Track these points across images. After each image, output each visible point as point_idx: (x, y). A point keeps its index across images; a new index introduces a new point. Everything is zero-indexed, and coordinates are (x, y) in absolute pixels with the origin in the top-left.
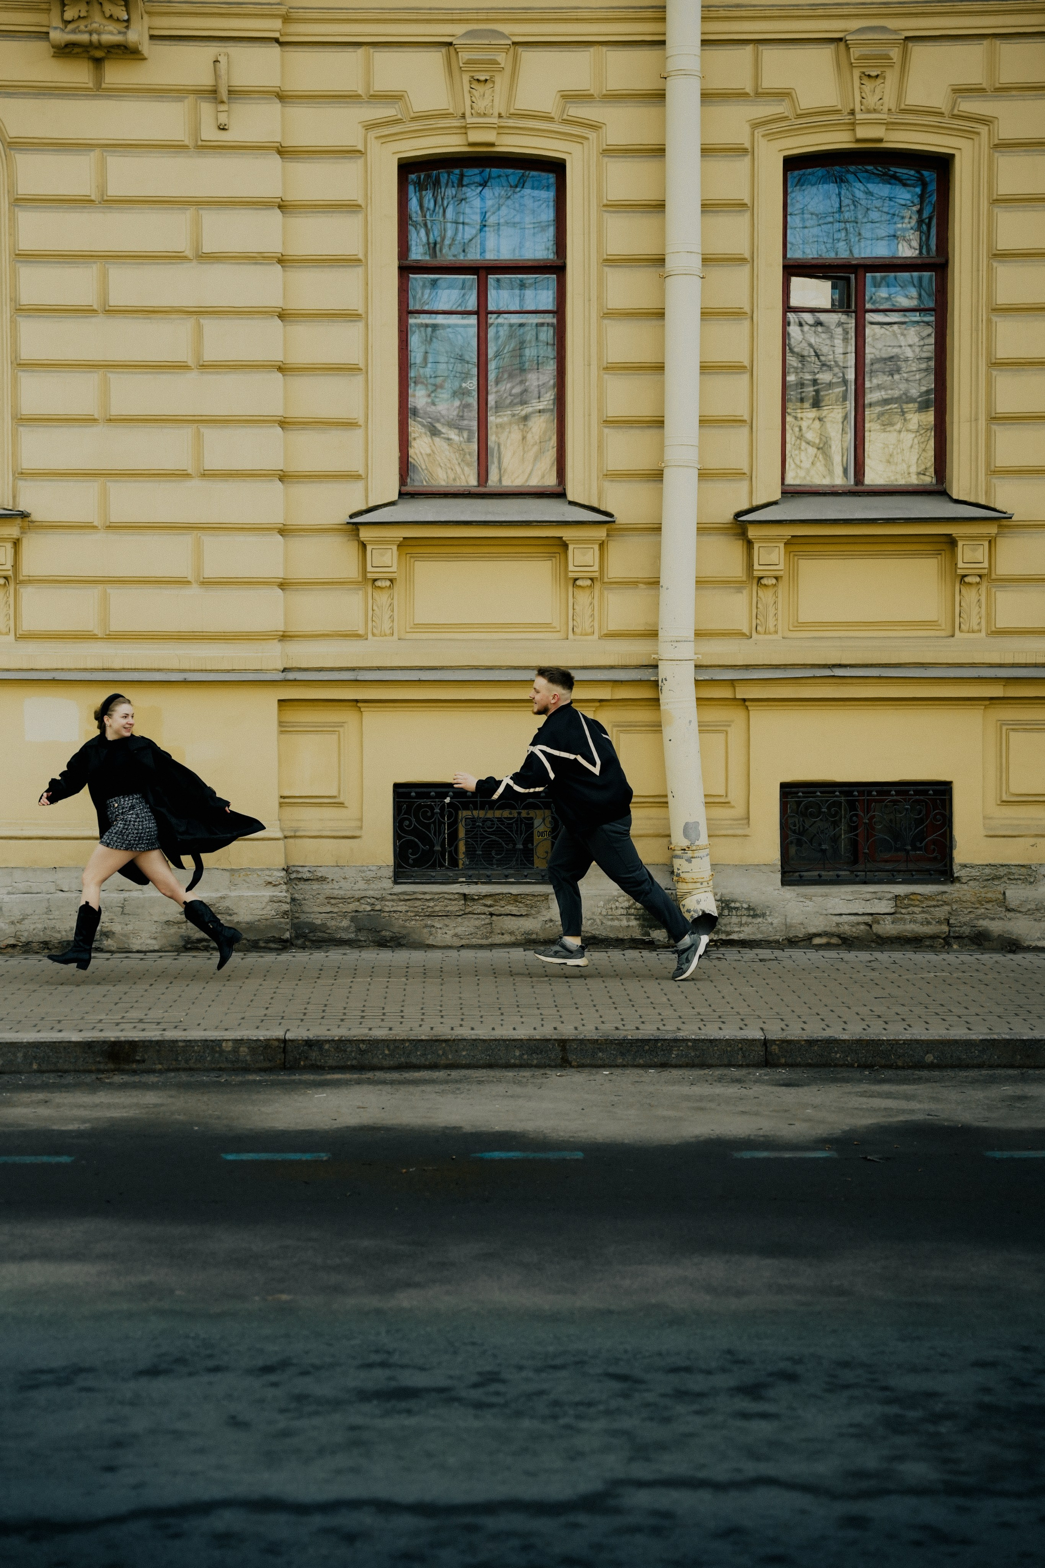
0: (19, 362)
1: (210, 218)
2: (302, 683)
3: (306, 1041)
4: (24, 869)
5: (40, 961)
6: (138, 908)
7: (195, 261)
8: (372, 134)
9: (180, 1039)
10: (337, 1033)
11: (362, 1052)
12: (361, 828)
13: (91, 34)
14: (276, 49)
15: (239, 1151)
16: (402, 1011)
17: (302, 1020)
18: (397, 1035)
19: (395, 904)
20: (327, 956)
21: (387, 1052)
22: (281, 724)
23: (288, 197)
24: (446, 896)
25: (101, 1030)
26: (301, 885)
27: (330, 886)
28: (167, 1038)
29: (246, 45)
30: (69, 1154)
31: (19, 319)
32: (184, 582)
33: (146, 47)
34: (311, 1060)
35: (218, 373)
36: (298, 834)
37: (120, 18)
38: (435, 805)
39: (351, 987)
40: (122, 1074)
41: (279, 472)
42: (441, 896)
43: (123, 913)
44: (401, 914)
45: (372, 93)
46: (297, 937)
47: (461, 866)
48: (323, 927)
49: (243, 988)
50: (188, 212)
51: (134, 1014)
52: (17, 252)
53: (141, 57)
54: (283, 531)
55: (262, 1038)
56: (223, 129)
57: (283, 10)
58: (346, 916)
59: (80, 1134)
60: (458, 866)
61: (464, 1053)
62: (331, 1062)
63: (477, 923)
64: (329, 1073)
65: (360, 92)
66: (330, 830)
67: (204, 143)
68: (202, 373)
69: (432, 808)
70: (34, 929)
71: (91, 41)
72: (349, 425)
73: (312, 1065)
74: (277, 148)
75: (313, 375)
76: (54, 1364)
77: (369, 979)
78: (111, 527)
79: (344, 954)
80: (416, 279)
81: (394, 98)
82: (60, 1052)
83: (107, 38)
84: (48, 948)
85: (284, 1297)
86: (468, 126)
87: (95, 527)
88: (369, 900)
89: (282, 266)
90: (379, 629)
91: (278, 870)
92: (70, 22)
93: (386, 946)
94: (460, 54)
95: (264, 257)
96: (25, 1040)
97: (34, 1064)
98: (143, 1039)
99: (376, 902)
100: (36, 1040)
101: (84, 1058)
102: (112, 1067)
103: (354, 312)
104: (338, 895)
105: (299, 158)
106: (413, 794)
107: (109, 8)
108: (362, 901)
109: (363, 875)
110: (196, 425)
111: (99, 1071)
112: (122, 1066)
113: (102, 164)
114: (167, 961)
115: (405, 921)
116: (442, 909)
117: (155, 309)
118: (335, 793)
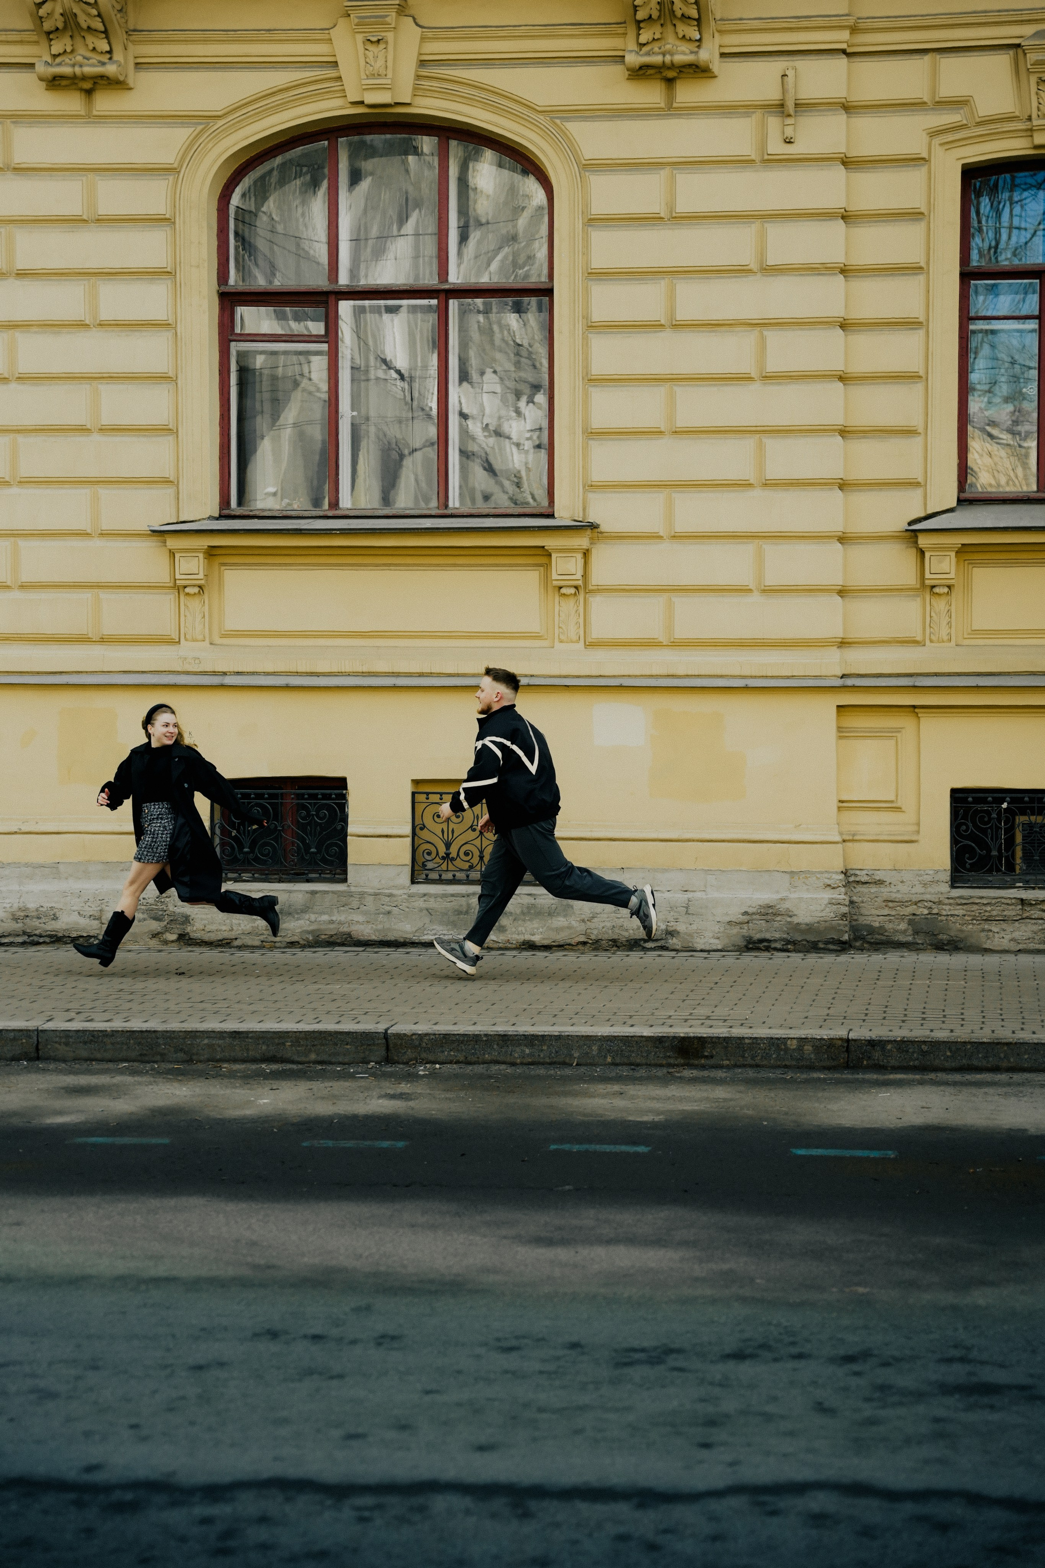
0: (589, 377)
1: (775, 231)
2: (860, 689)
3: (869, 1041)
5: (609, 958)
6: (701, 908)
7: (758, 273)
8: (936, 141)
9: (746, 1036)
10: (899, 1033)
11: (924, 1053)
12: (918, 832)
13: (664, 55)
14: (843, 61)
15: (807, 1147)
16: (962, 1014)
17: (864, 1021)
18: (960, 1037)
19: (953, 908)
20: (885, 958)
21: (949, 1054)
22: (839, 729)
23: (852, 208)
24: (1003, 900)
25: (671, 1026)
26: (860, 889)
27: (888, 889)
28: (733, 1035)
29: (814, 58)
30: (646, 1144)
31: (590, 336)
32: (745, 590)
33: (716, 66)
34: (874, 1060)
35: (779, 384)
36: (856, 838)
37: (692, 38)
38: (992, 810)
39: (910, 989)
40: (691, 1069)
41: (840, 481)
42: (999, 900)
43: (687, 913)
44: (958, 918)
45: (937, 99)
46: (856, 939)
47: (1018, 871)
48: (881, 930)
49: (804, 988)
50: (753, 225)
51: (703, 1011)
52: (590, 271)
53: (710, 75)
54: (843, 539)
55: (825, 1037)
56: (790, 142)
57: (851, 21)
58: (903, 919)
59: (654, 1125)
60: (1014, 871)
61: (1026, 1057)
62: (893, 1062)
63: (1035, 928)
64: (891, 1073)
65: (925, 99)
66: (888, 835)
67: (770, 157)
68: (765, 384)
69: (988, 813)
70: (603, 927)
71: (664, 62)
72: (909, 432)
73: (875, 1065)
74: (842, 158)
75: (874, 384)
76: (646, 1344)
77: (928, 982)
78: (675, 537)
79: (902, 957)
80: (976, 286)
81: (960, 103)
82: (633, 1046)
83: (679, 59)
84: (617, 946)
85: (861, 1290)
86: (1034, 128)
87: (660, 537)
88: (926, 904)
89: (844, 277)
90: (937, 636)
91: (836, 873)
92: (644, 45)
93: (944, 950)
94: (1028, 55)
95: (826, 268)
96: (600, 1034)
97: (609, 1057)
98: (712, 1035)
99: (934, 906)
100: (610, 1034)
101: (656, 1053)
102: (682, 1061)
103: (916, 320)
104: (895, 898)
105: (863, 168)
106: (970, 799)
107: (682, 29)
108: (919, 905)
109: (920, 878)
110: (758, 436)
111: (670, 1065)
112: (692, 1061)
113: (672, 181)
114: (730, 960)
115: (963, 925)
116: (1000, 913)
117: (720, 322)
118: (892, 798)
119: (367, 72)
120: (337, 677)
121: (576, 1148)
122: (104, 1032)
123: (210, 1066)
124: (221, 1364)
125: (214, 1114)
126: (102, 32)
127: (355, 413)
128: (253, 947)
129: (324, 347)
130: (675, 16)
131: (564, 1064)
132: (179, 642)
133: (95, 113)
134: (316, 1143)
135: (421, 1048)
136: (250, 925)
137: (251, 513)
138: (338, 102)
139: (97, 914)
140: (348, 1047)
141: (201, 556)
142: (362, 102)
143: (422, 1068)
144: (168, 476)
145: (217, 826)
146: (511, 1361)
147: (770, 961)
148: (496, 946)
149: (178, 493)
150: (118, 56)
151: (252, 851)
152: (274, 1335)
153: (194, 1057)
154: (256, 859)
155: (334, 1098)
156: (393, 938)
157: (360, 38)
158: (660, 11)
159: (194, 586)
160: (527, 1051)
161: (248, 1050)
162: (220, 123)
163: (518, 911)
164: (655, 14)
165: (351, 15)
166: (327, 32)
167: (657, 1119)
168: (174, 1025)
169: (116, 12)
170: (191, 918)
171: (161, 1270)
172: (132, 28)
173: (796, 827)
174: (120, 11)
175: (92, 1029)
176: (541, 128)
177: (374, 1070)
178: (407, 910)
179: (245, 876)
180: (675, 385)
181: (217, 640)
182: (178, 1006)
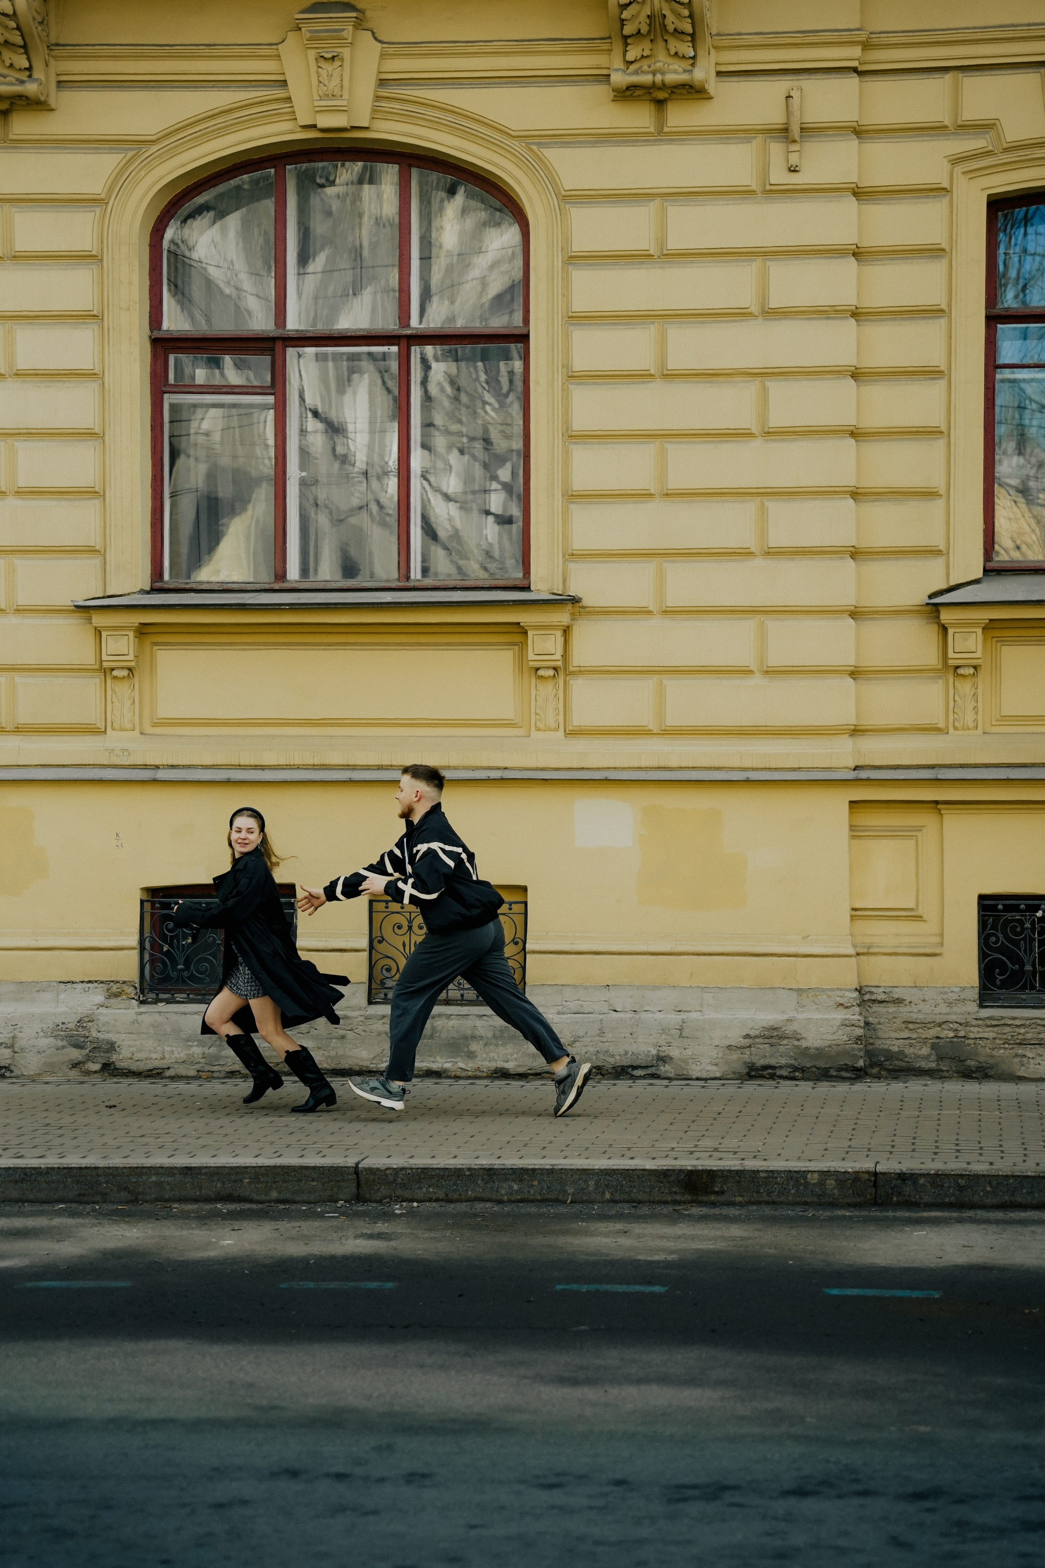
0: (570, 433)
1: (778, 270)
2: (876, 782)
3: (899, 1174)
4: (575, 986)
6: (697, 1030)
7: (760, 317)
8: (959, 169)
9: (762, 1169)
10: (933, 1166)
11: (961, 1188)
12: (942, 944)
13: (654, 75)
14: (854, 81)
15: (841, 1286)
16: (1001, 1146)
17: (891, 1153)
18: (1000, 1170)
19: (981, 1030)
20: (906, 1087)
21: (989, 1189)
22: (852, 828)
23: (865, 243)
24: (1039, 1022)
25: (676, 1159)
26: (876, 1008)
27: (908, 1009)
28: (747, 1168)
29: (822, 77)
30: (661, 1283)
31: (571, 387)
32: (746, 672)
33: (712, 86)
34: (904, 1195)
35: (783, 440)
36: (872, 950)
37: (686, 55)
38: (1026, 920)
39: (939, 1120)
40: (700, 1207)
41: (851, 549)
42: (1033, 1021)
43: (681, 1036)
44: (988, 1042)
45: (960, 123)
46: (872, 1065)
48: (901, 1055)
49: (819, 1118)
50: (754, 264)
51: (708, 1143)
52: (570, 314)
53: (706, 96)
54: (855, 614)
55: (850, 1170)
56: (794, 171)
57: (863, 36)
58: (926, 1042)
59: (668, 1265)
62: (926, 1199)
64: (924, 1211)
65: (946, 123)
66: (908, 947)
67: (773, 188)
68: (767, 440)
69: (1021, 922)
70: (586, 1053)
71: (654, 82)
72: (929, 494)
73: (906, 1201)
74: (853, 189)
75: (889, 440)
76: (698, 1481)
77: (958, 1112)
78: (667, 612)
79: (925, 1085)
80: (1002, 329)
81: (985, 127)
82: (634, 1181)
83: (671, 78)
84: (601, 1074)
85: (923, 1429)
87: (650, 612)
88: (951, 1025)
89: (856, 320)
90: (962, 722)
91: (850, 990)
92: (632, 62)
93: (971, 1077)
95: (836, 311)
96: (597, 1168)
97: (607, 1193)
98: (722, 1168)
99: (960, 1028)
100: (608, 1167)
101: (660, 1188)
102: (690, 1198)
103: (937, 369)
104: (916, 1019)
105: (877, 199)
106: (1000, 907)
107: (675, 45)
108: (943, 1026)
109: (945, 997)
110: (760, 498)
111: (675, 1202)
112: (700, 1198)
113: (663, 215)
114: (731, 1089)
115: (993, 1049)
116: (1035, 1036)
117: (717, 372)
118: (912, 906)
119: (320, 93)
120: (285, 771)
121: (584, 1288)
122: (37, 1170)
123: (159, 1207)
124: (244, 1502)
125: (175, 1256)
126: (21, 47)
127: (304, 474)
128: (187, 1078)
129: (271, 399)
130: (667, 31)
131: (557, 1201)
132: (105, 732)
133: (11, 137)
134: (294, 1284)
135: (396, 1184)
136: (185, 1052)
137: (187, 586)
138: (288, 126)
139: (9, 1042)
140: (314, 1183)
141: (131, 634)
142: (315, 126)
143: (398, 1206)
144: (93, 544)
145: (148, 939)
146: (557, 1497)
147: (776, 1090)
148: (464, 1074)
149: (105, 563)
150: (38, 73)
151: (187, 968)
152: (294, 1474)
153: (140, 1197)
154: (191, 978)
155: (307, 1239)
156: (347, 1066)
157: (312, 54)
158: (650, 25)
159: (123, 668)
160: (516, 1187)
161: (201, 1188)
162: (154, 148)
163: (490, 1035)
164: (644, 29)
165: (303, 29)
166: (275, 47)
167: (670, 1258)
168: (117, 1161)
169: (37, 25)
170: (116, 1045)
171: (155, 1412)
172: (53, 41)
173: (804, 938)
174: (41, 23)
175: (24, 1166)
176: (517, 157)
177: (343, 1209)
178: (363, 1033)
179: (179, 997)
180: (667, 442)
181: (149, 729)
182: (116, 1140)
